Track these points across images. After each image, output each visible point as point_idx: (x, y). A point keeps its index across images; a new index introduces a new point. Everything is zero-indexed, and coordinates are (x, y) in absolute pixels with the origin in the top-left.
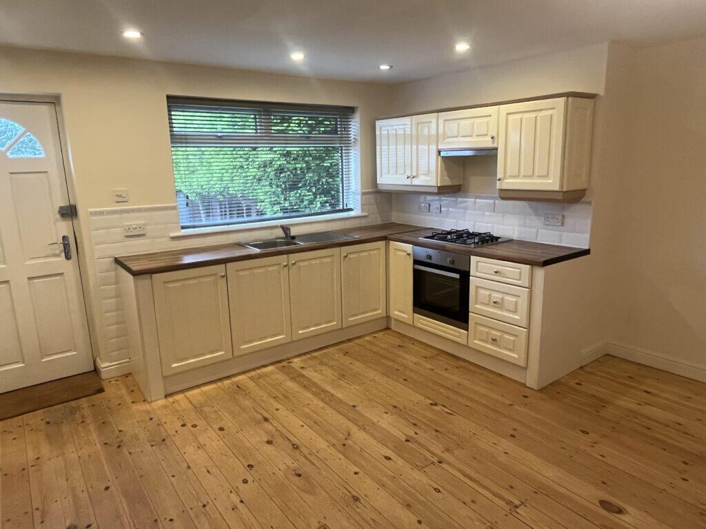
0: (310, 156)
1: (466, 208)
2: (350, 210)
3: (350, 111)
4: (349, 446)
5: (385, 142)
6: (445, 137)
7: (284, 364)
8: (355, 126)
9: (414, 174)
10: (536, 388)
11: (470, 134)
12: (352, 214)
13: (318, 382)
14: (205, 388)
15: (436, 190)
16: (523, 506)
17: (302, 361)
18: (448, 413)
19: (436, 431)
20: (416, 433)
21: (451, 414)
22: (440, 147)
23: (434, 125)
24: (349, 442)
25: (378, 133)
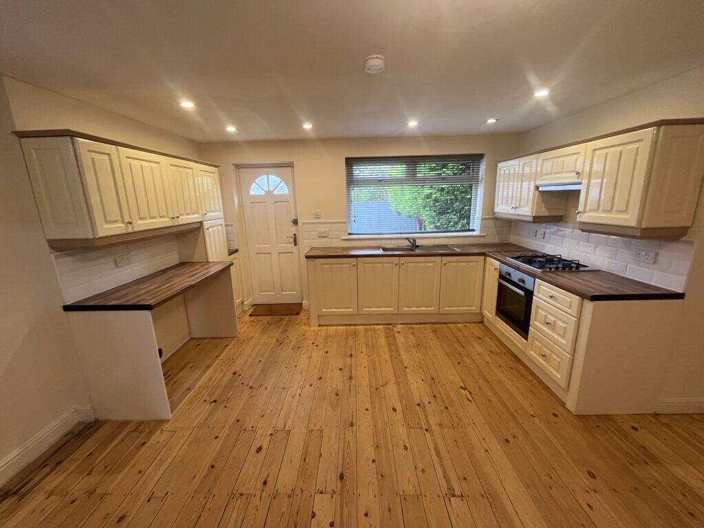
0: (458, 190)
1: (563, 236)
2: (473, 230)
3: (480, 157)
4: (380, 392)
5: (502, 179)
6: (542, 174)
7: (390, 326)
8: (483, 167)
9: (517, 206)
10: (574, 413)
11: (560, 171)
12: (474, 233)
13: (400, 345)
14: (339, 327)
15: (531, 219)
16: (459, 499)
17: (402, 328)
18: (468, 399)
19: (446, 408)
20: (429, 403)
21: (470, 401)
22: (538, 183)
23: (534, 164)
24: (382, 388)
25: (498, 173)
